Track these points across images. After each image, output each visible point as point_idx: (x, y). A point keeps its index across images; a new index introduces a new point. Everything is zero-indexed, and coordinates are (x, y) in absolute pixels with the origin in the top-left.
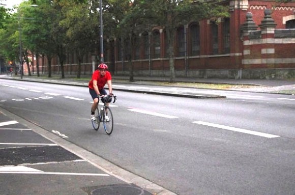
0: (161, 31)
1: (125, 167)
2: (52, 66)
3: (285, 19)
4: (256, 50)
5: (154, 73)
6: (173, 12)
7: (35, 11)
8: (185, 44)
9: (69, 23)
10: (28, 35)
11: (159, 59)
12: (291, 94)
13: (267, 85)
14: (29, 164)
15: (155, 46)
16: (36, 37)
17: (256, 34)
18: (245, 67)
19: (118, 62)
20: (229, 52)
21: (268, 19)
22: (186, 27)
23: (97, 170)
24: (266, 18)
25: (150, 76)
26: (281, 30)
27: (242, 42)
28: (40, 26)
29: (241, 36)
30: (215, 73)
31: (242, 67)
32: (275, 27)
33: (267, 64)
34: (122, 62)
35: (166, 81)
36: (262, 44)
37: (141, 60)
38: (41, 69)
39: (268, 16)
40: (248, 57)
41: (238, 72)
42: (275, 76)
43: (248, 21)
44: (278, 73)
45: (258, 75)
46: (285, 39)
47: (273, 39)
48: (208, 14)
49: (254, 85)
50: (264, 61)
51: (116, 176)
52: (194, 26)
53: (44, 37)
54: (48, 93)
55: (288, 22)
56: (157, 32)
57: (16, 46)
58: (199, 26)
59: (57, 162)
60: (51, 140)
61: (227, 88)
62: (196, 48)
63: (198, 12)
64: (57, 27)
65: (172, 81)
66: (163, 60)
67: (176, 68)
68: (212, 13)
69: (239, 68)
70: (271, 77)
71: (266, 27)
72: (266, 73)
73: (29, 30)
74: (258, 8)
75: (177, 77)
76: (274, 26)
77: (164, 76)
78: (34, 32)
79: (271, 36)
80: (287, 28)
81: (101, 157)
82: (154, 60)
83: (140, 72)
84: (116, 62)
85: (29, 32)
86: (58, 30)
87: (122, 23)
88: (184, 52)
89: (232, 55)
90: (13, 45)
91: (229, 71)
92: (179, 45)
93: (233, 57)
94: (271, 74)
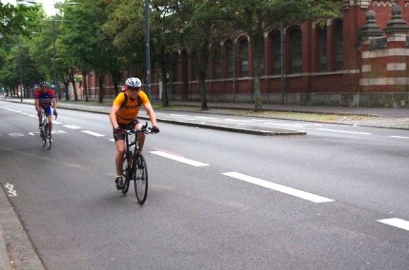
0: (249, 39)
4: (380, 66)
5: (240, 97)
6: (259, 12)
8: (282, 57)
10: (70, 44)
11: (246, 78)
15: (242, 60)
16: (79, 47)
17: (381, 42)
18: (364, 89)
19: (193, 82)
20: (342, 69)
21: (396, 20)
22: (284, 32)
24: (393, 18)
25: (234, 102)
27: (359, 54)
28: (86, 32)
29: (358, 45)
30: (322, 98)
31: (360, 89)
32: (407, 32)
33: (394, 85)
35: (252, 109)
36: (388, 57)
37: (222, 80)
39: (396, 16)
40: (368, 75)
41: (355, 96)
42: (406, 103)
43: (369, 23)
45: (382, 102)
47: (404, 50)
48: (308, 12)
49: (371, 116)
50: (391, 81)
52: (294, 32)
53: (91, 47)
56: (244, 40)
57: (56, 59)
58: (301, 31)
61: (331, 119)
62: (297, 63)
63: (296, 11)
65: (257, 109)
68: (315, 12)
69: (357, 90)
70: (400, 104)
71: (394, 32)
72: (393, 98)
73: (70, 38)
74: (385, 5)
75: (265, 102)
76: (405, 30)
78: (77, 40)
79: (402, 44)
82: (240, 79)
83: (221, 97)
84: (189, 82)
85: (70, 41)
86: (105, 38)
87: (187, 26)
88: (280, 68)
89: (345, 72)
90: (53, 59)
91: (342, 95)
92: (274, 58)
93: (347, 74)
94: (400, 99)
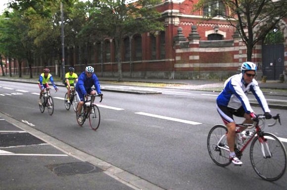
0: (111, 41)
1: (81, 149)
2: (22, 68)
3: (207, 33)
4: (185, 57)
5: (106, 74)
6: (120, 26)
7: (8, 23)
8: (130, 51)
9: (36, 33)
11: (109, 63)
12: (212, 91)
13: (193, 84)
14: (2, 147)
15: (106, 52)
16: (9, 44)
17: (186, 44)
18: (177, 70)
20: (165, 58)
21: (194, 33)
22: (131, 38)
23: (58, 152)
24: (192, 32)
25: (102, 76)
26: (204, 41)
27: (174, 51)
28: (12, 35)
29: (173, 46)
30: (154, 74)
31: (175, 69)
33: (193, 68)
34: (79, 65)
35: (116, 81)
36: (189, 52)
38: (13, 71)
39: (194, 30)
40: (179, 62)
41: (172, 74)
42: (200, 77)
43: (179, 34)
44: (202, 75)
45: (187, 76)
46: (207, 49)
47: (198, 48)
48: (148, 28)
49: (183, 84)
50: (191, 65)
51: (74, 156)
52: (137, 38)
53: (16, 44)
54: (19, 90)
55: (209, 35)
56: (108, 42)
58: (141, 37)
59: (25, 146)
60: (21, 128)
61: (163, 86)
62: (139, 55)
63: (141, 27)
64: (26, 36)
65: (120, 81)
66: (113, 64)
67: (123, 70)
68: (151, 27)
69: (172, 71)
70: (196, 78)
71: (193, 39)
72: (193, 75)
74: (187, 24)
75: (124, 77)
76: (199, 38)
77: (113, 77)
78: (7, 40)
79: (197, 46)
80: (208, 40)
81: (62, 141)
82: (105, 63)
85: (3, 40)
86: (27, 39)
87: (79, 34)
88: (130, 58)
89: (167, 60)
91: (165, 73)
92: (126, 52)
93: (167, 62)
94: (197, 75)
